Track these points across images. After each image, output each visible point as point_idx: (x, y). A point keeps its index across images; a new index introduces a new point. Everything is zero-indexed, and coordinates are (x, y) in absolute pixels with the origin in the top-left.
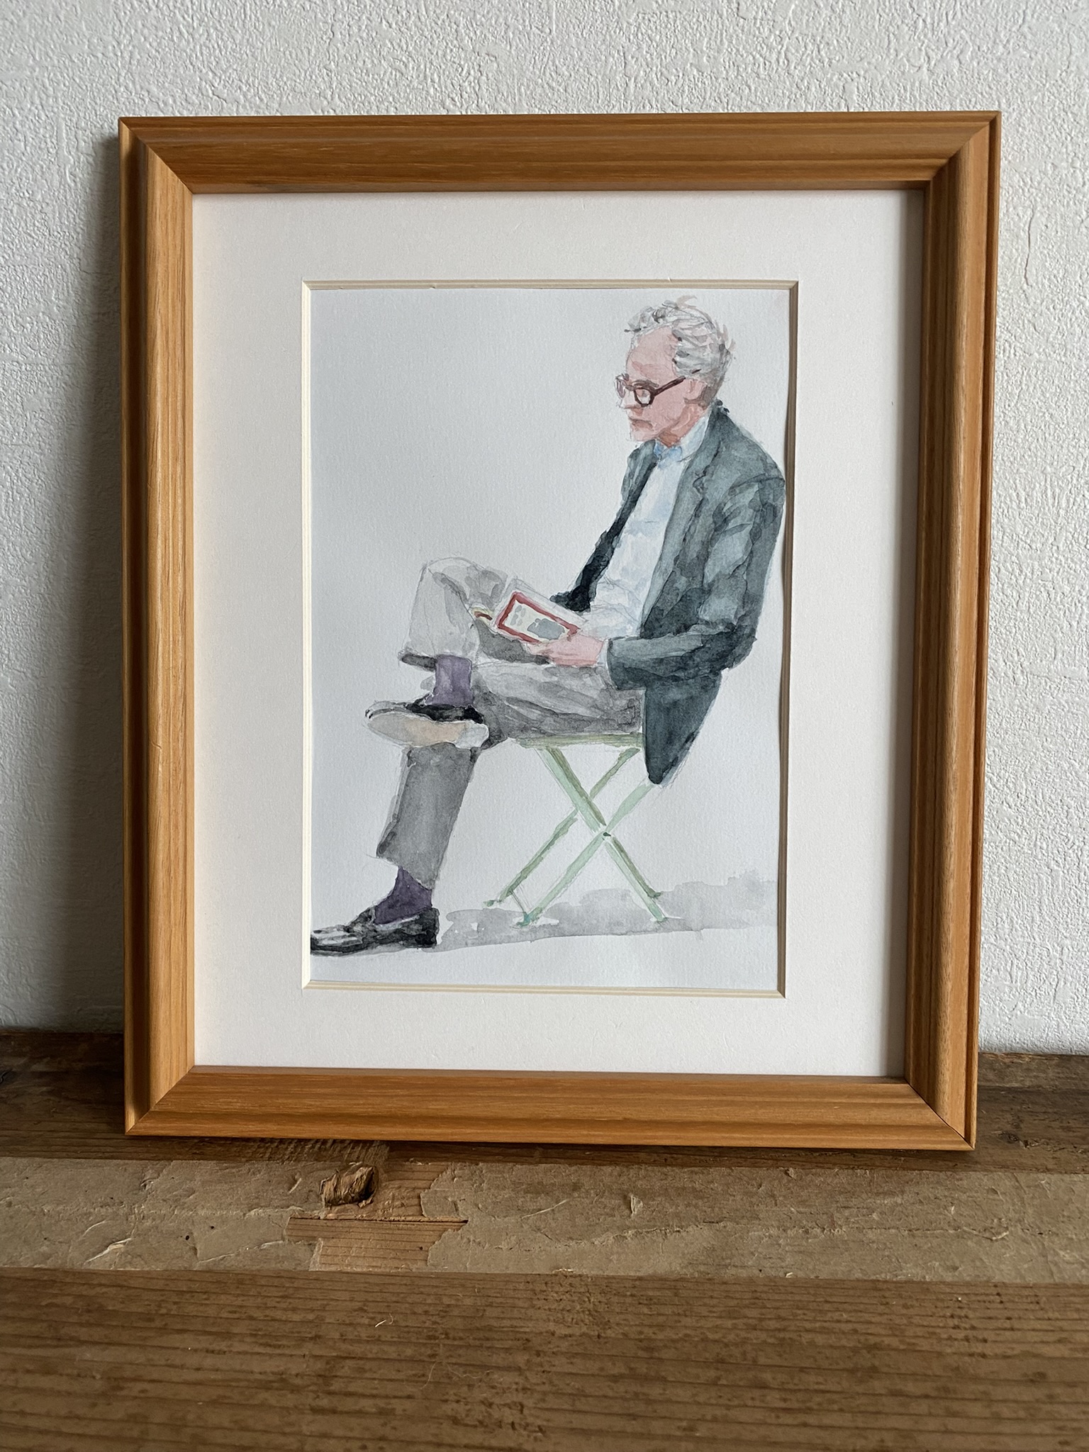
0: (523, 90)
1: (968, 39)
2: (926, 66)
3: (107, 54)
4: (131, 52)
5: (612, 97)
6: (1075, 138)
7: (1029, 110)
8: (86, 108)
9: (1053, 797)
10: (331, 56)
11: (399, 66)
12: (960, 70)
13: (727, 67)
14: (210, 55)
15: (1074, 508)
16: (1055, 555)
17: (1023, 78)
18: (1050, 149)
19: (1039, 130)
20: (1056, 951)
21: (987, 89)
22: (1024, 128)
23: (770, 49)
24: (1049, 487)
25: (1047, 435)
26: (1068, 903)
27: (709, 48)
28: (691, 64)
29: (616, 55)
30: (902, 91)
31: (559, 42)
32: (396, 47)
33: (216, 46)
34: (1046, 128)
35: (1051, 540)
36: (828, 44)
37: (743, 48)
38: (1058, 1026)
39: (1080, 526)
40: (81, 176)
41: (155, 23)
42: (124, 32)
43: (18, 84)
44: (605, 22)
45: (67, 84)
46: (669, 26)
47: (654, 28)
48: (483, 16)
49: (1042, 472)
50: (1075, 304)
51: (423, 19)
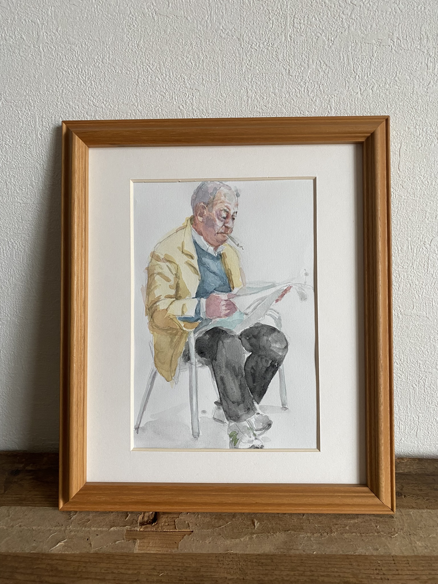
0: (209, 102)
1: (375, 82)
2: (360, 92)
3: (54, 91)
4: (62, 90)
5: (242, 104)
6: (416, 118)
7: (399, 108)
8: (46, 110)
9: (414, 360)
10: (137, 91)
11: (163, 94)
12: (372, 94)
13: (285, 93)
14: (92, 91)
15: (419, 253)
16: (412, 270)
17: (396, 96)
18: (407, 122)
19: (402, 115)
20: (416, 418)
21: (383, 100)
22: (397, 114)
23: (301, 87)
24: (409, 245)
25: (408, 226)
26: (421, 400)
27: (278, 86)
28: (272, 92)
29: (244, 89)
30: (351, 101)
31: (222, 85)
32: (162, 87)
33: (94, 87)
34: (405, 115)
35: (411, 265)
36: (323, 85)
37: (291, 86)
38: (418, 446)
39: (422, 260)
40: (44, 135)
41: (71, 79)
42: (60, 83)
43: (20, 102)
44: (239, 77)
45: (39, 102)
46: (263, 79)
47: (258, 80)
48: (194, 76)
49: (407, 240)
50: (417, 178)
51: (171, 77)
